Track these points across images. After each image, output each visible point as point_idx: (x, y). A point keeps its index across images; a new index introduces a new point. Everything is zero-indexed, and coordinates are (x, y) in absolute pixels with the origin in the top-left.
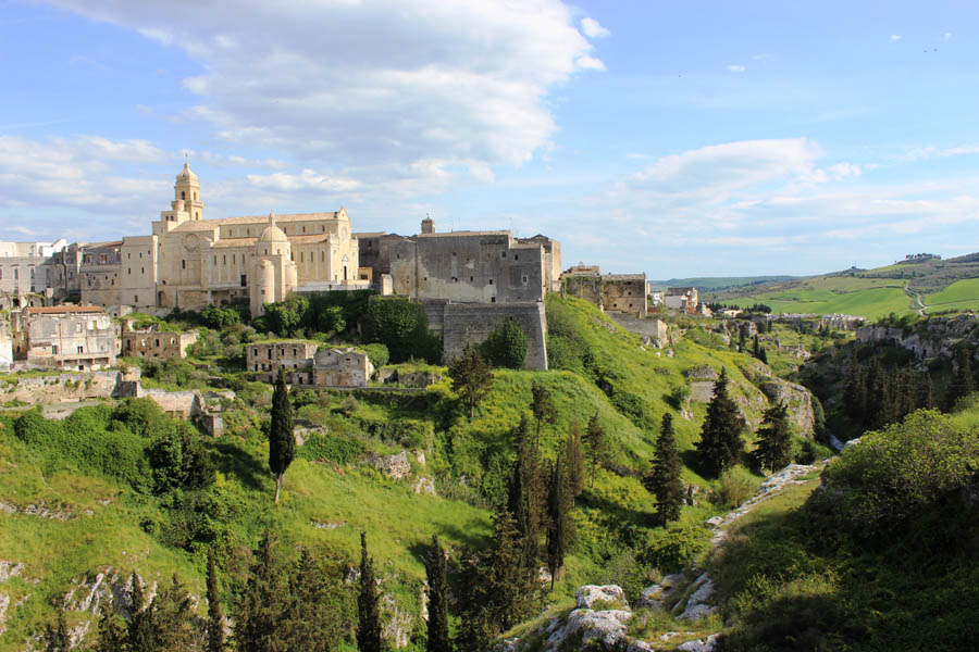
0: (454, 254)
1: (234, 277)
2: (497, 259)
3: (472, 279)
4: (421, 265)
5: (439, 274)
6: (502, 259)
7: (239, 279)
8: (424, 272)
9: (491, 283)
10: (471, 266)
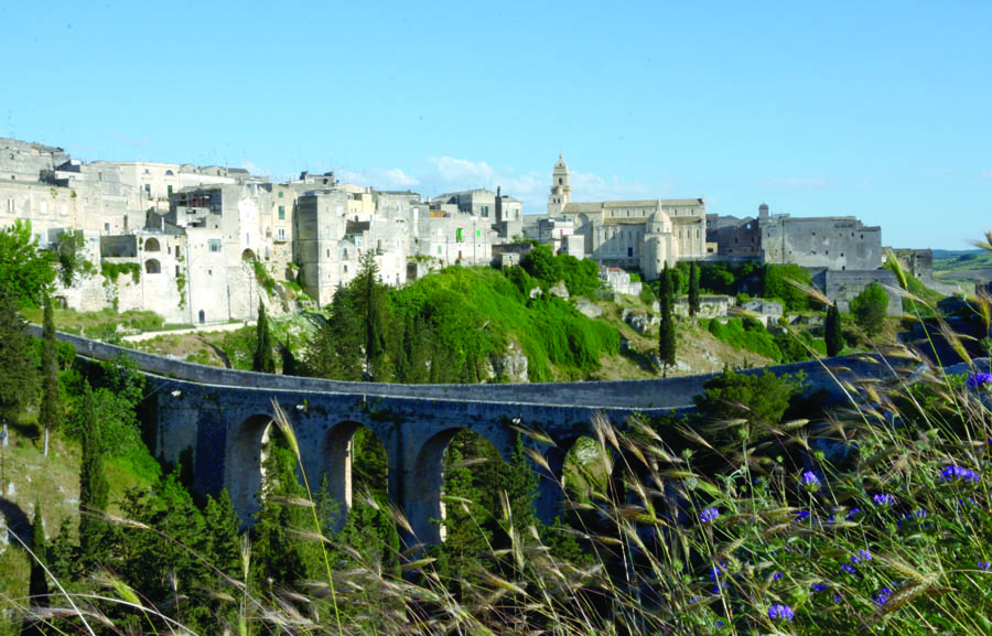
0: (814, 234)
1: (622, 249)
2: (848, 238)
3: (827, 253)
4: (787, 243)
5: (802, 249)
6: (851, 238)
7: (627, 251)
8: (789, 247)
9: (842, 255)
10: (827, 243)
